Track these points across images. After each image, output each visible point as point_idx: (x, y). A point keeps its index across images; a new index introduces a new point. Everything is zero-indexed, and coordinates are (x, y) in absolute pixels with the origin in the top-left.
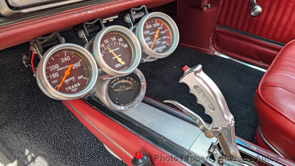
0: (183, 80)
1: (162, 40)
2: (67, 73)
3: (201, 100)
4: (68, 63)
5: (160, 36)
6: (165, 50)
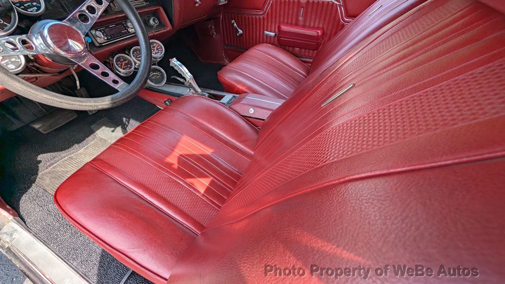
0: (171, 64)
1: (158, 51)
4: (123, 61)
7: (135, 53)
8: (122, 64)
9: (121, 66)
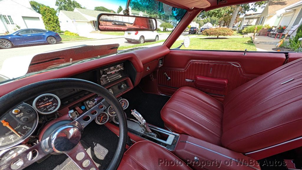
0: (132, 114)
1: (125, 105)
2: (102, 118)
3: (137, 118)
4: (102, 116)
5: (124, 104)
6: (126, 107)
7: (110, 109)
8: (101, 119)
9: (100, 120)
